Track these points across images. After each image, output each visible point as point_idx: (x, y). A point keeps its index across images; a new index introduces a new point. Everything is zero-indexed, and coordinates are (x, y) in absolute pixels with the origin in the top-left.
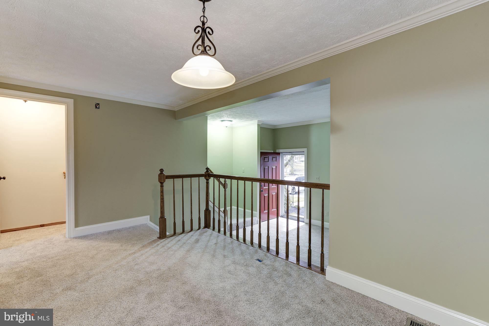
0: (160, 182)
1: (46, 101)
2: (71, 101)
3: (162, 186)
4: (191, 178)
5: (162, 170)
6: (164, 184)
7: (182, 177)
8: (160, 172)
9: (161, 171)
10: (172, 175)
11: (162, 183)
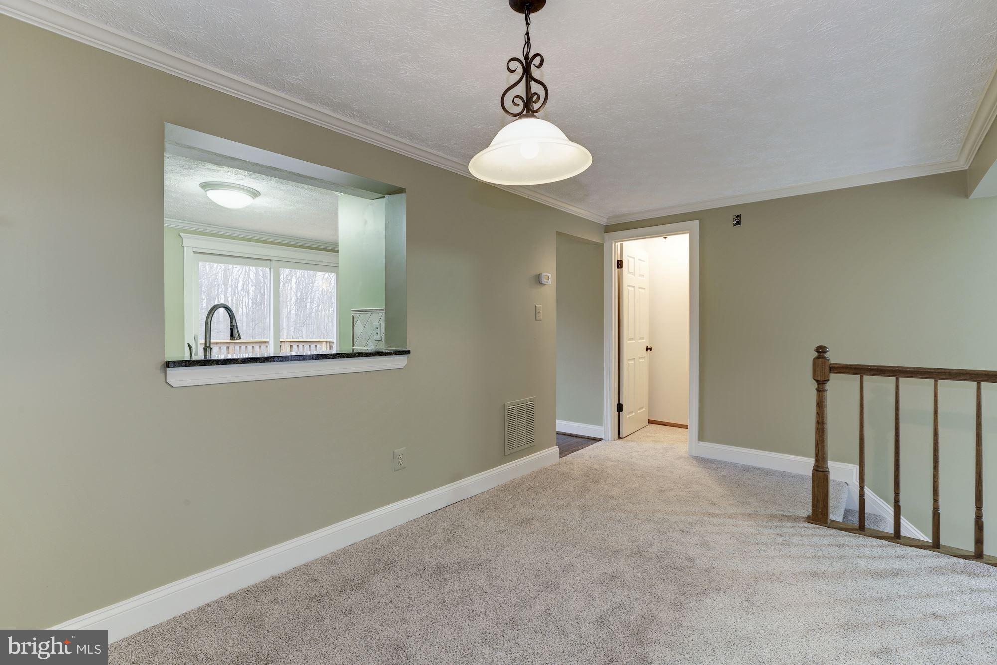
0: (817, 381)
1: (653, 234)
2: (696, 224)
3: (820, 391)
4: (936, 382)
5: (821, 351)
6: (828, 386)
7: (898, 373)
8: (816, 354)
9: (818, 352)
10: (851, 365)
11: (821, 384)
